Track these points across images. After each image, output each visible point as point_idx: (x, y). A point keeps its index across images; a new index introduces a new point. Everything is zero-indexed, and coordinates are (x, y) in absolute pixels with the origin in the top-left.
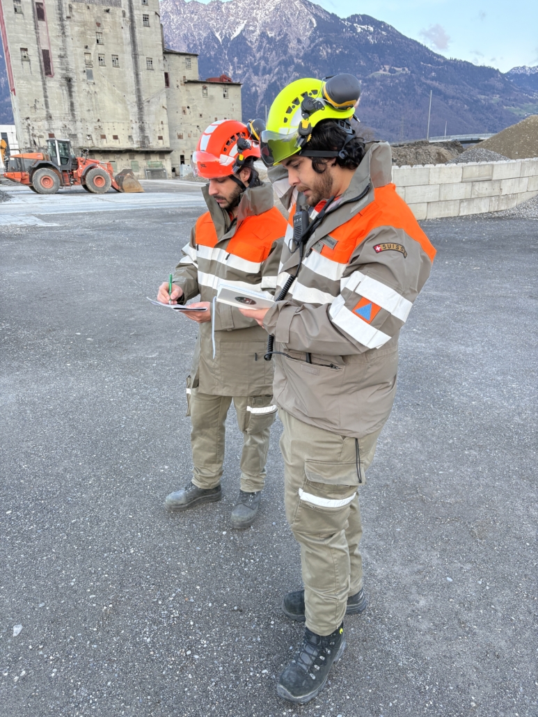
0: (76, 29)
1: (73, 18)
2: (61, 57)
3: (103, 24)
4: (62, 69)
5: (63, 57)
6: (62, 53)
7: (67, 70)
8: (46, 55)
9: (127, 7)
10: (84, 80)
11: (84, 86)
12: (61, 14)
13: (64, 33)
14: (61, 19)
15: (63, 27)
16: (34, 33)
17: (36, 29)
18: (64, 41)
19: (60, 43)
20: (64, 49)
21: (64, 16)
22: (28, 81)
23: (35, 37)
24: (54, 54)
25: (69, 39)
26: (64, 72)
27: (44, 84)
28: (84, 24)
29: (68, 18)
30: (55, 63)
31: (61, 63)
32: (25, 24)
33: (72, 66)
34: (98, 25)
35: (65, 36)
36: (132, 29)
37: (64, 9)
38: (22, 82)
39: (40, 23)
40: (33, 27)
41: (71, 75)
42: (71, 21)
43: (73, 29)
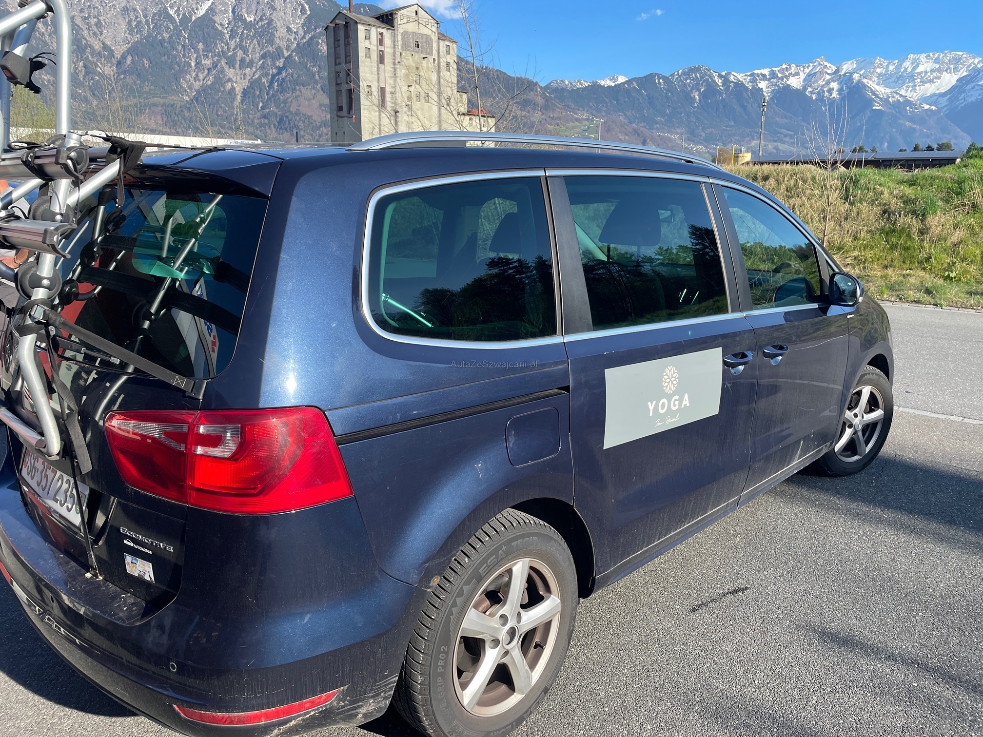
0: (404, 71)
1: (402, 63)
2: (392, 93)
3: (420, 68)
4: (392, 103)
5: (393, 93)
6: (393, 90)
7: (395, 104)
8: (383, 90)
9: (436, 55)
10: (405, 112)
11: (405, 117)
12: (395, 60)
13: (395, 74)
14: (394, 64)
15: (395, 69)
16: (376, 73)
17: (378, 71)
18: (395, 81)
19: (392, 82)
20: (394, 87)
21: (397, 62)
22: (369, 111)
23: (376, 76)
24: (388, 90)
25: (398, 80)
26: (393, 105)
27: (380, 115)
28: (408, 68)
29: (399, 62)
30: (388, 97)
31: (392, 98)
32: (371, 66)
33: (399, 101)
34: (417, 69)
35: (396, 77)
36: (439, 72)
37: (396, 56)
38: (366, 112)
39: (380, 65)
40: (376, 69)
41: (398, 108)
42: (400, 65)
43: (402, 72)
